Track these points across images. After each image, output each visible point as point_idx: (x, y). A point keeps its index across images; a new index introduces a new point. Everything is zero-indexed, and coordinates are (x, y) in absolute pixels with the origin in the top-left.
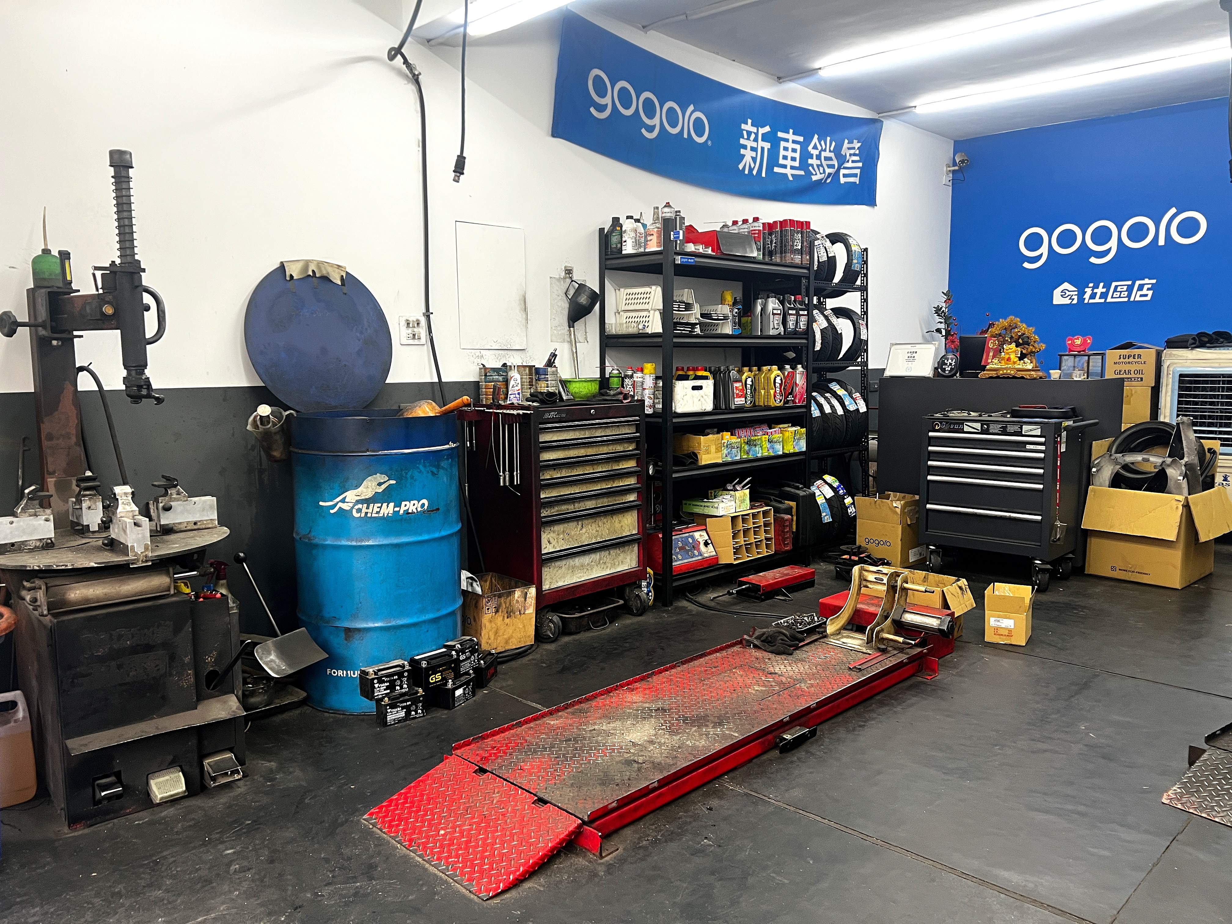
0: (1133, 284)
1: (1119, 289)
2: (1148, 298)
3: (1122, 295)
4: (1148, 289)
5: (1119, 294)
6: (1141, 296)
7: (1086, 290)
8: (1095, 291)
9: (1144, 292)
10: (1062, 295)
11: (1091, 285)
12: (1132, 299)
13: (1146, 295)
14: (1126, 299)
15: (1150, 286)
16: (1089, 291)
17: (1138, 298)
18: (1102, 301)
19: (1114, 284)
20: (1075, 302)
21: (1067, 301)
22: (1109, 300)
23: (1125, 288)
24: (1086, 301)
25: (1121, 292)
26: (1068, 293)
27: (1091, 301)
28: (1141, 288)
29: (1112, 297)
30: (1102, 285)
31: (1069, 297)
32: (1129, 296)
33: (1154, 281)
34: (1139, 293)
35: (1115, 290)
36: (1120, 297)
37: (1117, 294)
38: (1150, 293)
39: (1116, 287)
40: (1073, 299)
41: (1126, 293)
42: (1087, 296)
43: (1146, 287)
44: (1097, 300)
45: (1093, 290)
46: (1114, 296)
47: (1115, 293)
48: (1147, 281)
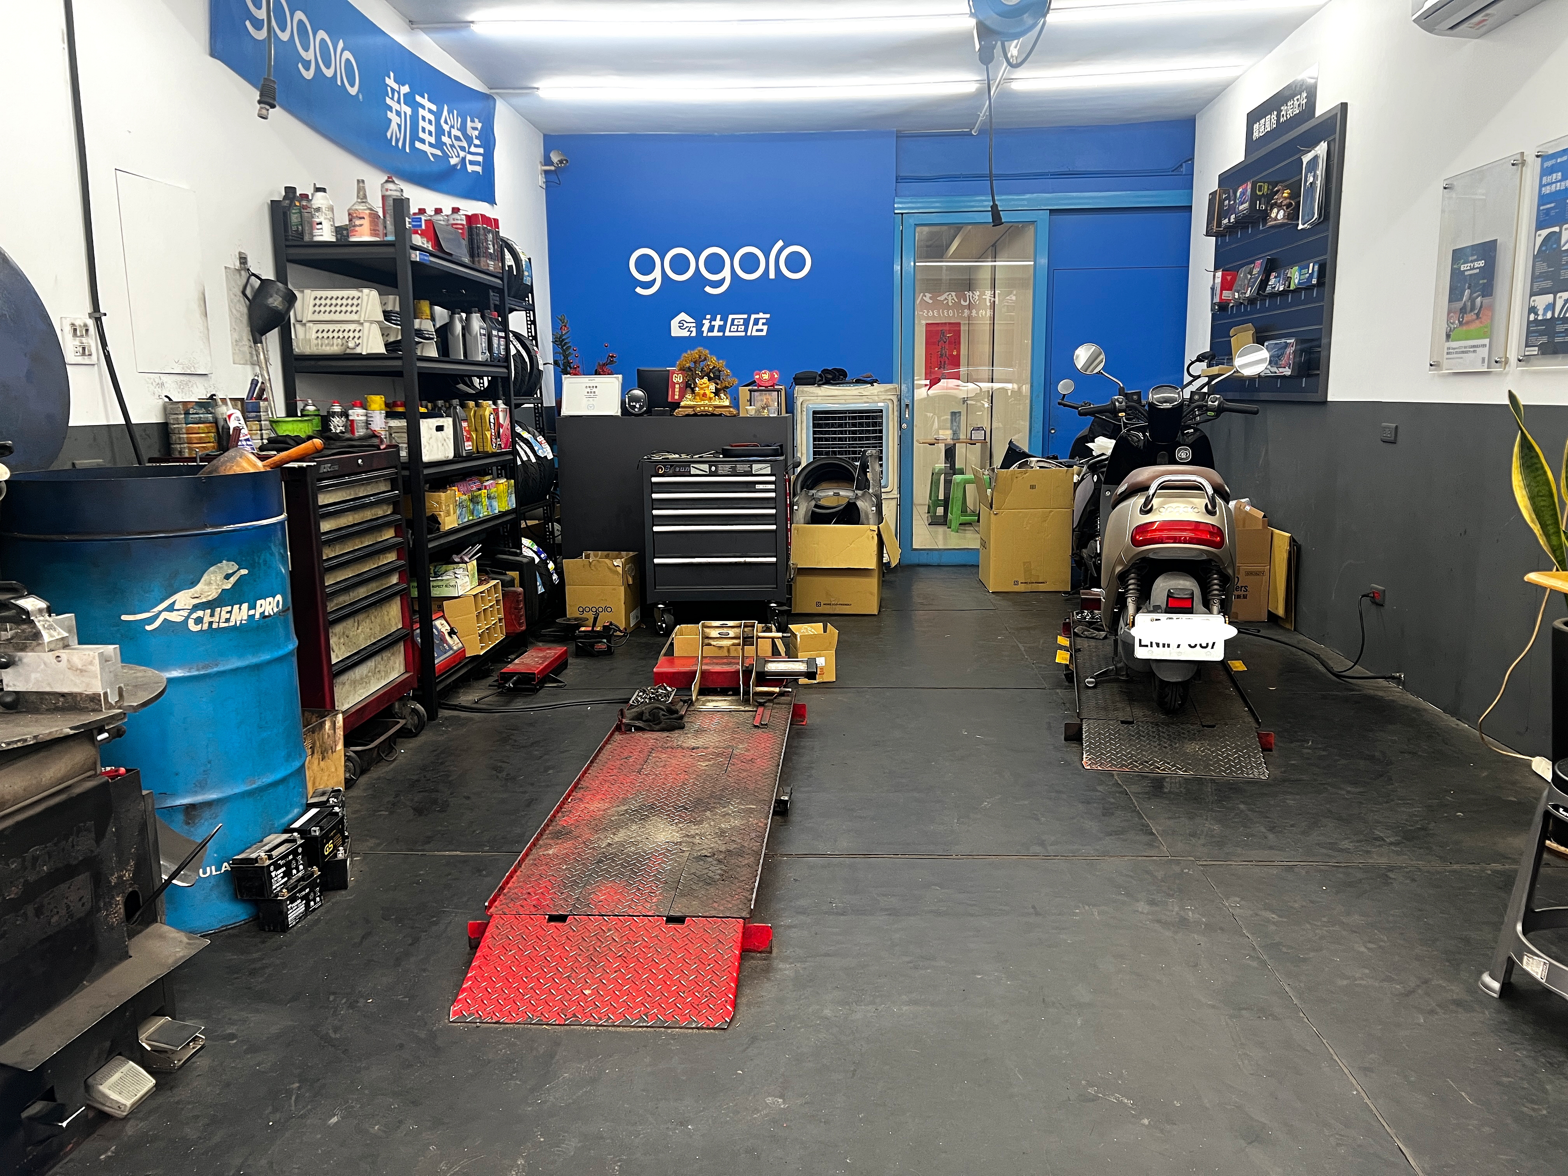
0: (749, 317)
1: (736, 322)
2: (764, 333)
3: (739, 330)
4: (763, 324)
5: (736, 327)
6: (757, 330)
7: (704, 321)
8: (713, 323)
9: (760, 326)
10: (679, 327)
11: (708, 317)
12: (749, 334)
13: (762, 330)
14: (743, 334)
15: (764, 321)
16: (706, 323)
17: (755, 333)
18: (721, 334)
19: (731, 317)
20: (694, 334)
21: (685, 333)
22: (727, 334)
23: (742, 321)
24: (705, 334)
25: (738, 326)
26: (686, 325)
27: (710, 334)
28: (756, 322)
29: (730, 331)
30: (719, 317)
31: (688, 329)
32: (746, 330)
33: (768, 316)
34: (756, 327)
35: (732, 324)
36: (737, 331)
37: (734, 328)
38: (765, 328)
39: (733, 320)
40: (692, 331)
41: (743, 327)
42: (705, 329)
43: (761, 321)
44: (715, 333)
45: (710, 322)
46: (732, 330)
47: (733, 327)
48: (761, 315)
